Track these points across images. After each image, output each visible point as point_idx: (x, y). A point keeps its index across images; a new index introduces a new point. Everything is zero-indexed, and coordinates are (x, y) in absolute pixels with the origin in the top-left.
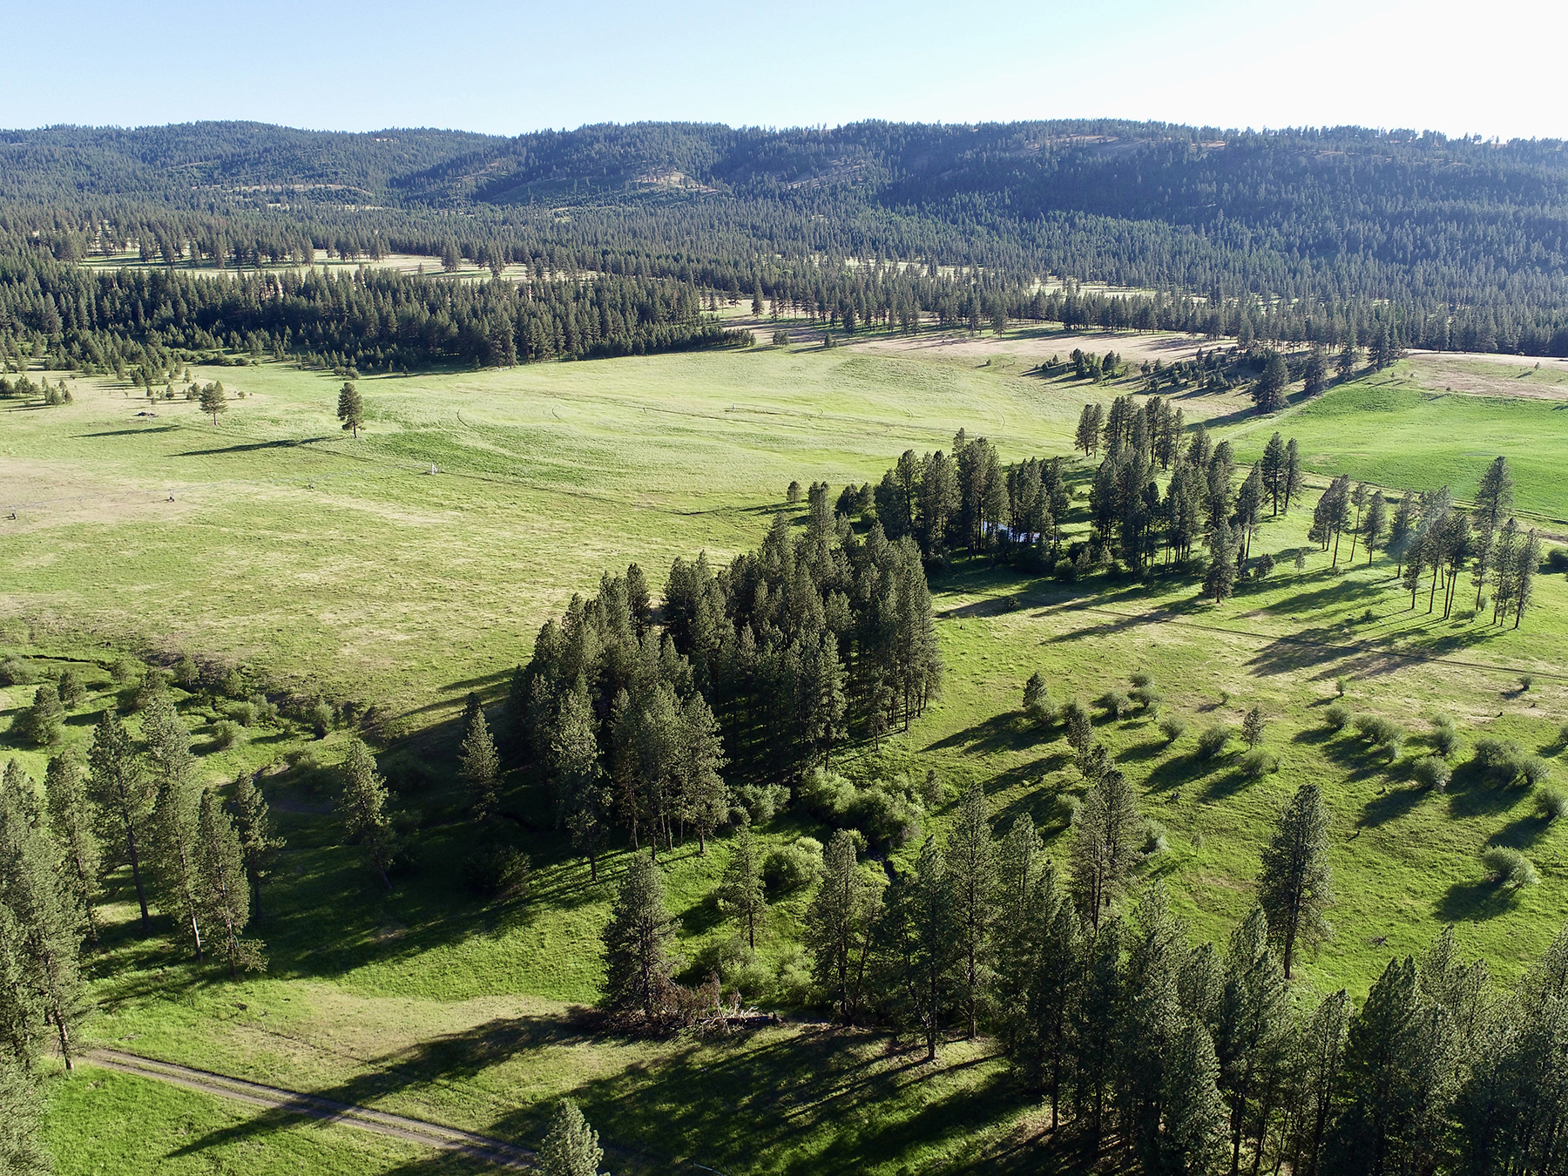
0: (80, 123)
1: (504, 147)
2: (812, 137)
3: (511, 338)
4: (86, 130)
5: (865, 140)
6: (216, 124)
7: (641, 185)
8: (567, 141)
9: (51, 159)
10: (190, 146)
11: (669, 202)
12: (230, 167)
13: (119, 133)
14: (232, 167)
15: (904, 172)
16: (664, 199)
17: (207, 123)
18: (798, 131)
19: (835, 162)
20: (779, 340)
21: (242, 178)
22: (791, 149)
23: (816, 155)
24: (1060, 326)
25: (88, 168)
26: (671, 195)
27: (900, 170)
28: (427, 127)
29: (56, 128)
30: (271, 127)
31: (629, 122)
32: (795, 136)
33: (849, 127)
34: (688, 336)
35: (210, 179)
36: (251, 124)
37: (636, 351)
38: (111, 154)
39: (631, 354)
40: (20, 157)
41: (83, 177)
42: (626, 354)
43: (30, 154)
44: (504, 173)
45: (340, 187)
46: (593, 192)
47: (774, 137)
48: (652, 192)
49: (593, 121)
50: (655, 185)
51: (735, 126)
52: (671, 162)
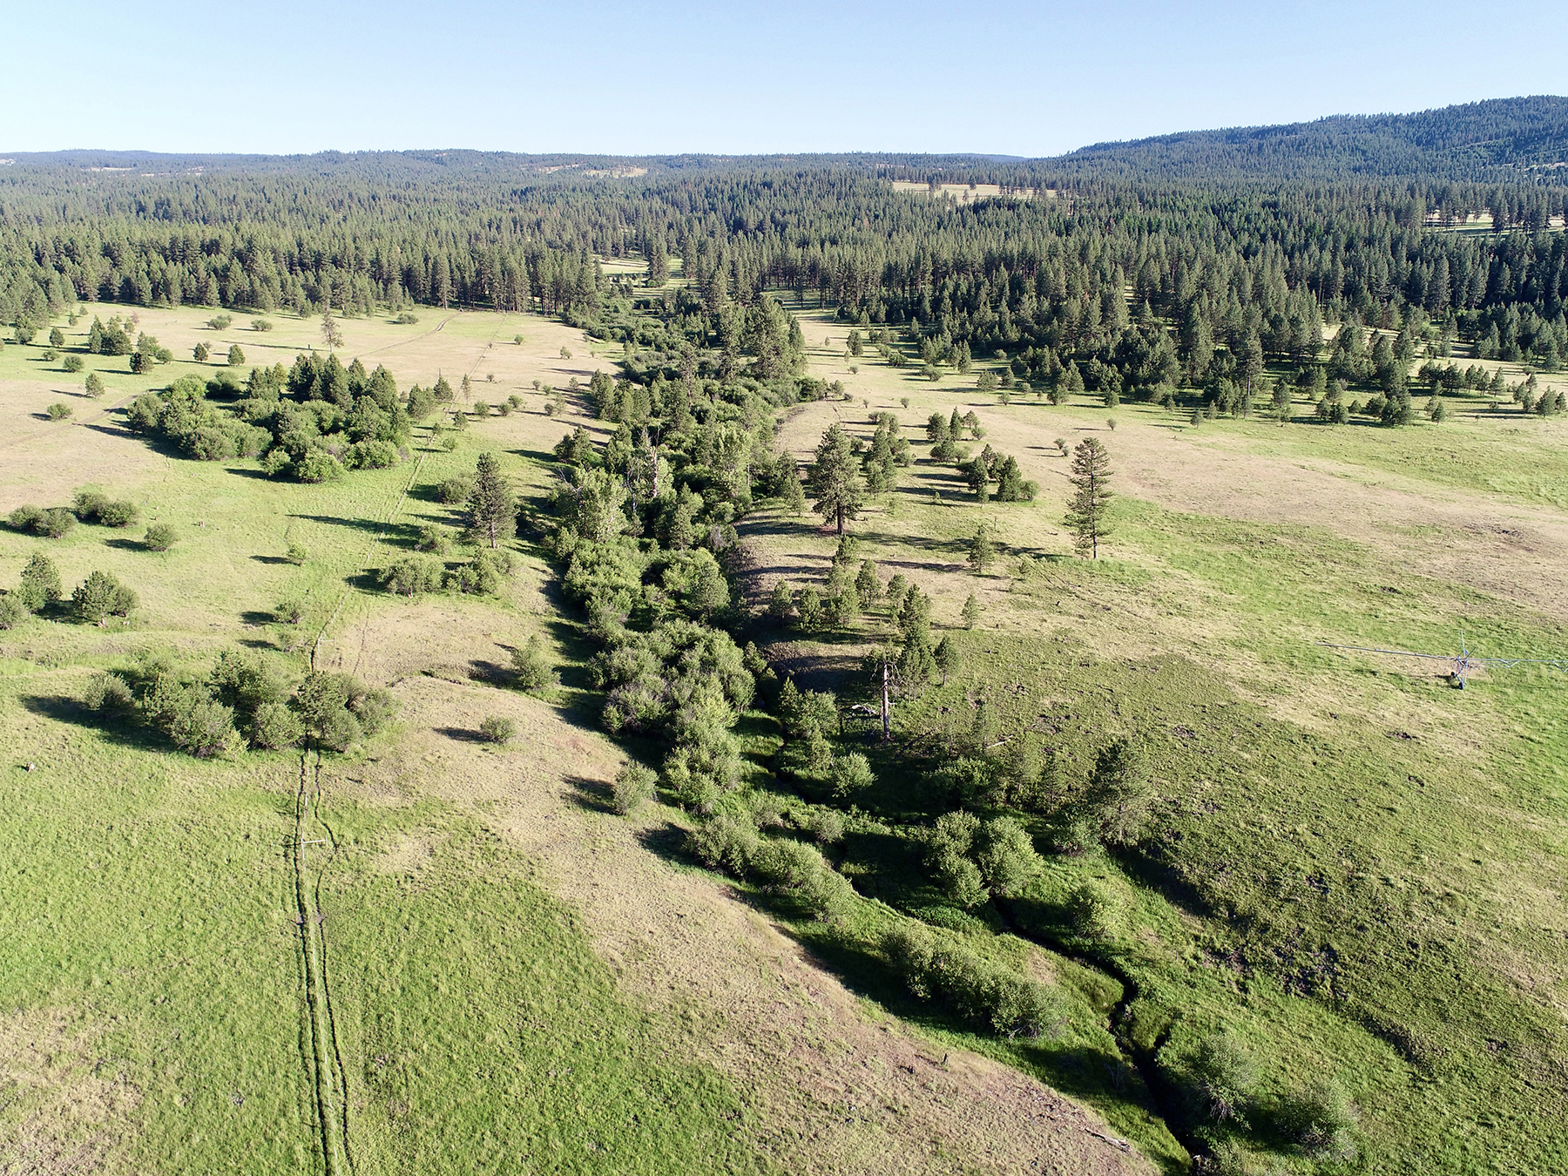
0: (1353, 112)
4: (1360, 119)
6: (1505, 101)
9: (1330, 145)
10: (1472, 127)
12: (1524, 144)
13: (1396, 119)
14: (1527, 143)
17: (1495, 101)
21: (1539, 153)
25: (1364, 153)
29: (1330, 119)
35: (1500, 157)
38: (1387, 139)
40: (1300, 145)
41: (1358, 160)
43: (1310, 141)
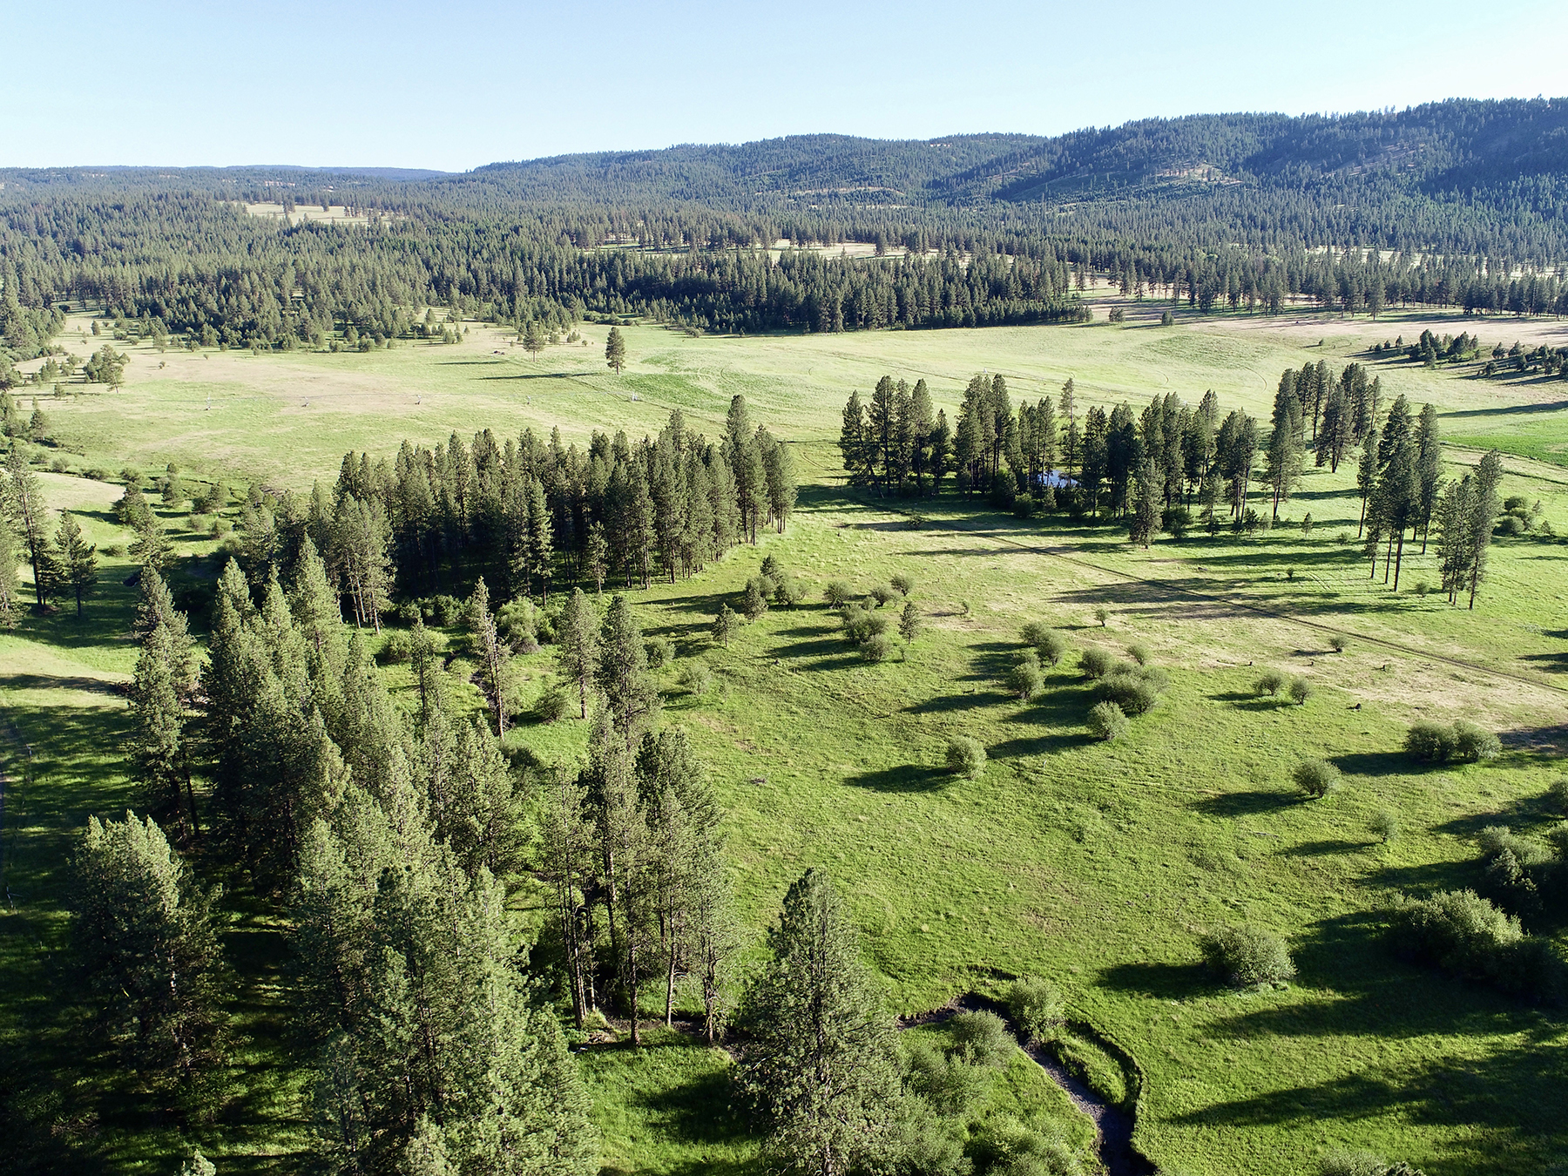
0: (697, 143)
1: (1039, 147)
2: (1375, 121)
3: (839, 306)
4: (702, 147)
5: (1434, 122)
6: (803, 137)
7: (1161, 179)
8: (1108, 136)
10: (774, 158)
11: (1184, 196)
12: (795, 174)
14: (797, 174)
15: (1471, 155)
16: (1181, 192)
18: (1361, 115)
19: (1391, 148)
20: (1116, 317)
21: (801, 184)
22: (1341, 136)
23: (1369, 141)
24: (1460, 310)
25: (687, 179)
26: (1190, 188)
27: (1465, 154)
28: (991, 132)
29: (679, 147)
30: (847, 138)
31: (1176, 116)
32: (1354, 123)
33: (1420, 108)
34: (1022, 311)
35: (776, 185)
36: (830, 136)
37: (966, 323)
39: (961, 326)
42: (955, 326)
43: (645, 168)
44: (1034, 172)
45: (877, 189)
46: (1110, 187)
47: (1331, 123)
48: (1170, 186)
49: (1138, 117)
50: (1178, 178)
51: (1293, 113)
52: (1202, 155)
